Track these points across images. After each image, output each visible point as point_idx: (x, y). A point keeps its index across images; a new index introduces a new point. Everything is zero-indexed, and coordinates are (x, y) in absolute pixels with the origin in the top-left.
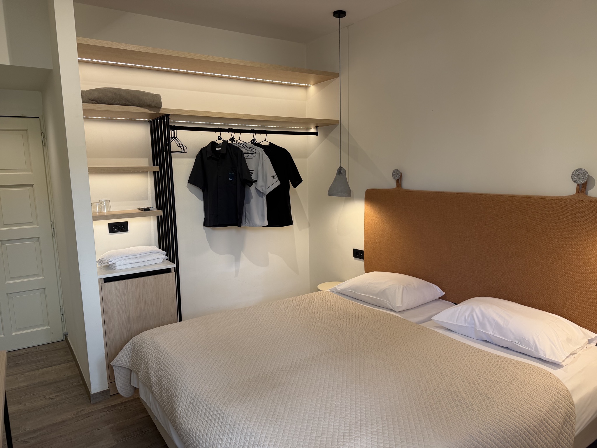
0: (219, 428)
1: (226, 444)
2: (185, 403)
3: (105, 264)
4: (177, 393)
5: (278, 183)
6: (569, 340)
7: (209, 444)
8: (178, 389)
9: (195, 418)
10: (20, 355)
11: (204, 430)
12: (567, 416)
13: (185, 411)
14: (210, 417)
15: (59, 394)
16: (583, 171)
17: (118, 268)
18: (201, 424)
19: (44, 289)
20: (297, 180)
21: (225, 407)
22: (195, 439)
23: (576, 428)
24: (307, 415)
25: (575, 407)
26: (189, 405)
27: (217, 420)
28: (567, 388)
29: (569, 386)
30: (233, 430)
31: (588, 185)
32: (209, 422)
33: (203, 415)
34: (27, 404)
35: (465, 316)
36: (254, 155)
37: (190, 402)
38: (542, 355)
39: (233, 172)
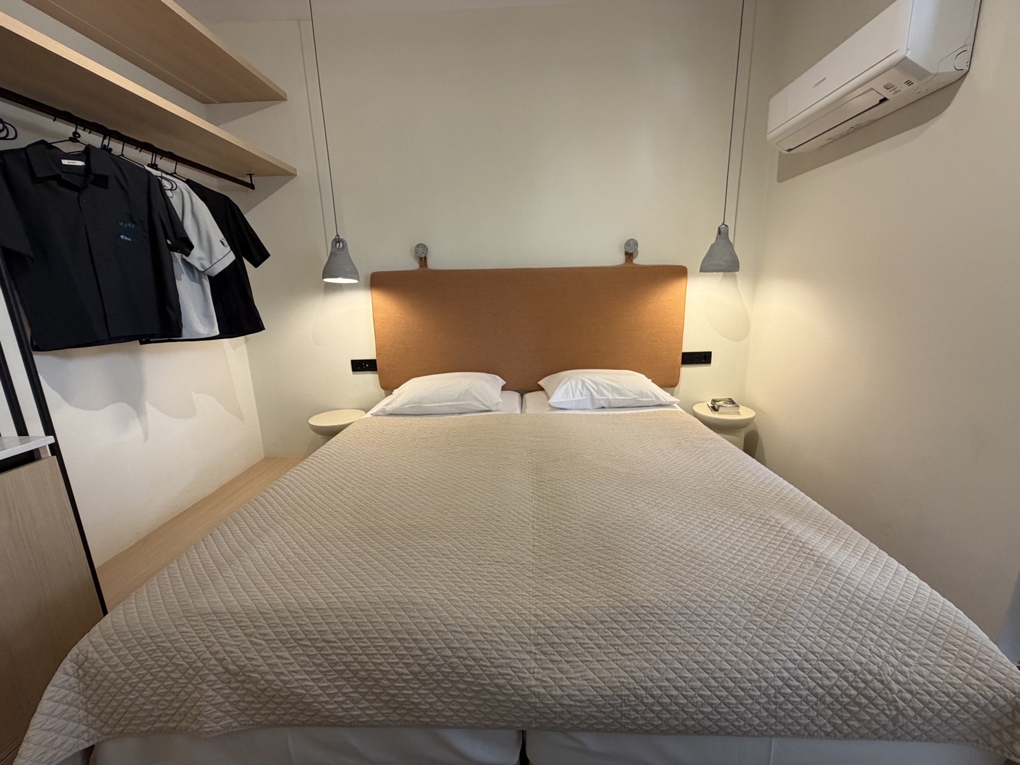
5: (231, 259)
16: (634, 241)
20: (261, 255)
35: (579, 390)
39: (133, 222)
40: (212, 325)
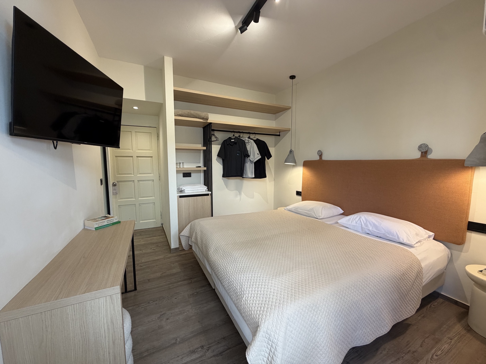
0: (229, 260)
1: (232, 267)
2: (213, 249)
3: (180, 190)
4: (209, 245)
5: (260, 157)
6: (417, 235)
7: (224, 267)
8: (210, 243)
9: (218, 255)
10: (143, 231)
11: (222, 261)
12: (418, 273)
13: (213, 252)
14: (225, 255)
15: (157, 248)
16: (425, 145)
17: (186, 192)
18: (220, 258)
19: (154, 203)
20: (269, 156)
21: (232, 251)
22: (217, 265)
23: (424, 281)
24: (273, 257)
25: (423, 269)
26: (215, 250)
27: (228, 257)
28: (417, 258)
29: (419, 257)
30: (236, 261)
31: (428, 153)
32: (224, 257)
33: (221, 254)
34: (143, 251)
35: (356, 220)
36: (249, 143)
37: (215, 248)
38: (401, 241)
39: (240, 151)
40: (252, 174)
